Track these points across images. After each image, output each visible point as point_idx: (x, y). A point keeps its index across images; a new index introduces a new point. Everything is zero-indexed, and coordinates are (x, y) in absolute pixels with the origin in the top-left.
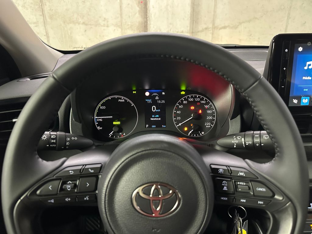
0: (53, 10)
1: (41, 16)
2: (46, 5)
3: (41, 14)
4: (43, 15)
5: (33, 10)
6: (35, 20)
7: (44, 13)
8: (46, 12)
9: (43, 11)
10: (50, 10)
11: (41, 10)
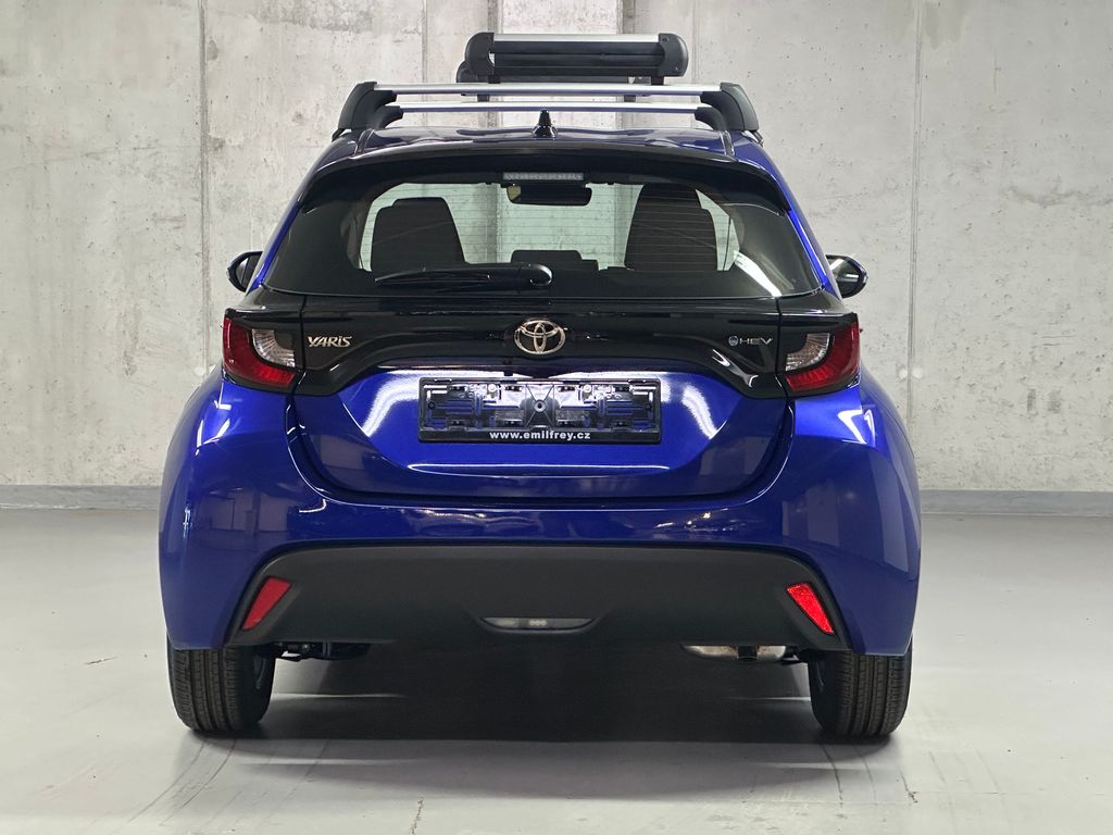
0: (232, 186)
1: (196, 200)
2: (215, 173)
3: (197, 195)
4: (203, 199)
5: (176, 185)
6: (176, 213)
7: (205, 194)
9: (203, 188)
10: (225, 185)
11: (199, 185)
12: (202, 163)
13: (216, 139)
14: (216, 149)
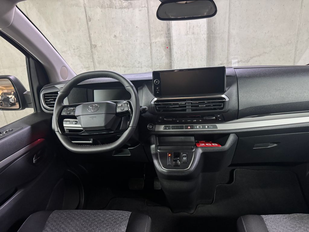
0: (100, 57)
1: (92, 62)
2: (95, 54)
3: (92, 61)
4: (93, 61)
5: (86, 58)
6: (87, 66)
8: (95, 59)
9: (93, 58)
11: (92, 58)
12: (92, 52)
13: (94, 45)
14: (95, 47)
